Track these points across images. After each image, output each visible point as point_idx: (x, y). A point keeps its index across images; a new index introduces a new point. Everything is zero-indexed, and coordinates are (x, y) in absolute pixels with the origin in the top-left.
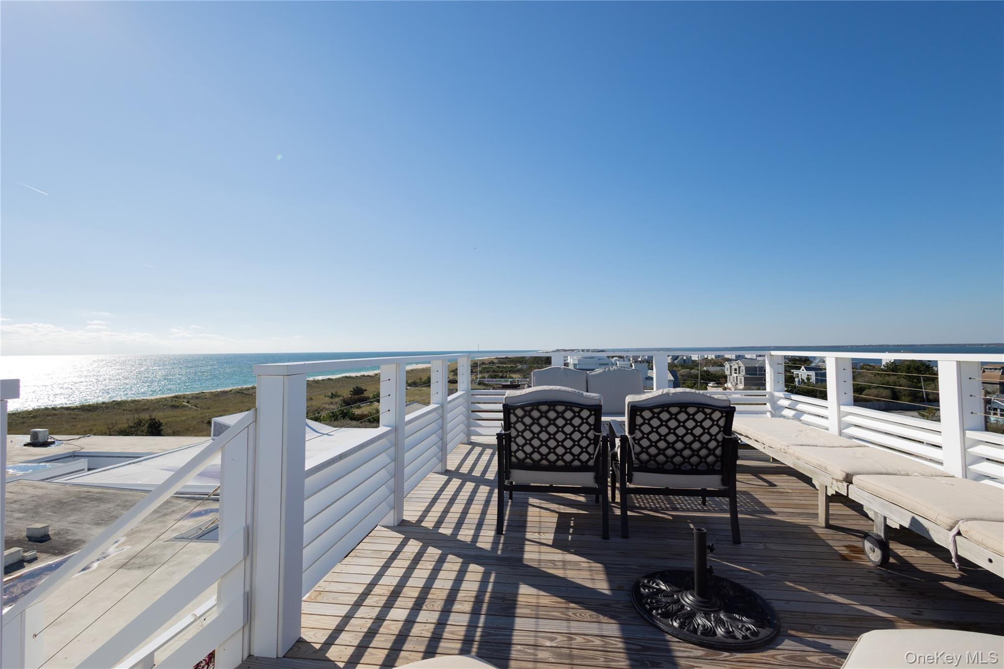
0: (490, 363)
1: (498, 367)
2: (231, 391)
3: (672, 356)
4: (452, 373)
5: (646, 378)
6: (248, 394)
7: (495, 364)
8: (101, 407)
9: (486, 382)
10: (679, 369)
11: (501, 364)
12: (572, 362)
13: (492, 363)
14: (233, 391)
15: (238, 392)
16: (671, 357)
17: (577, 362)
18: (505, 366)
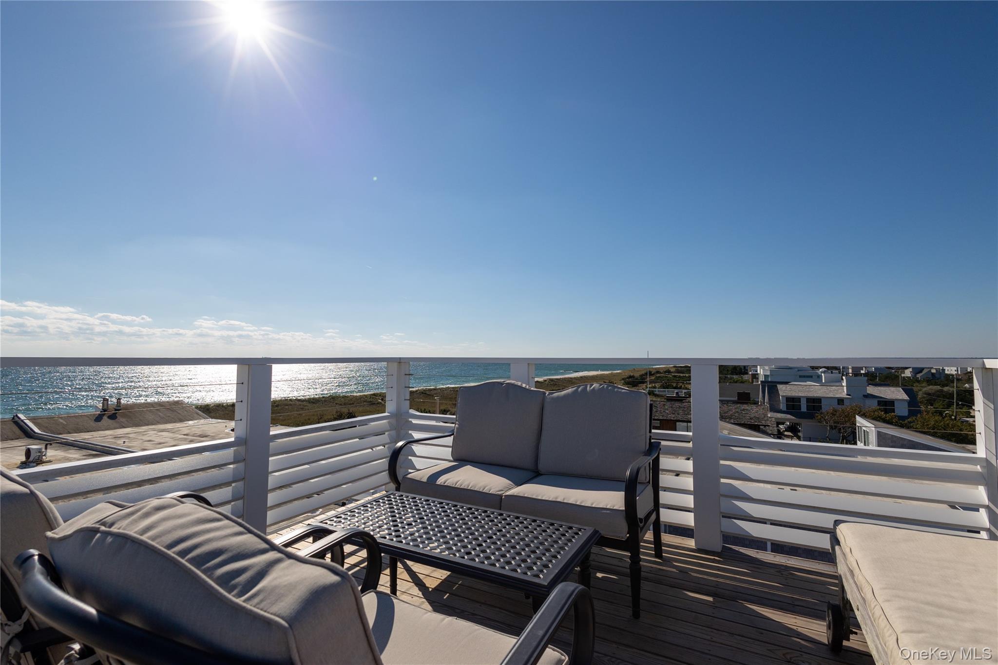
0: (665, 372)
1: (675, 376)
2: (417, 391)
3: (913, 368)
4: (623, 381)
5: (864, 396)
6: (429, 395)
7: (672, 372)
8: (322, 400)
9: (657, 393)
10: (924, 385)
11: (678, 373)
12: (762, 373)
13: (668, 371)
14: (419, 392)
15: (422, 393)
16: (911, 370)
17: (768, 373)
18: (682, 375)
